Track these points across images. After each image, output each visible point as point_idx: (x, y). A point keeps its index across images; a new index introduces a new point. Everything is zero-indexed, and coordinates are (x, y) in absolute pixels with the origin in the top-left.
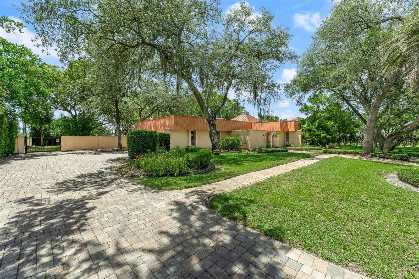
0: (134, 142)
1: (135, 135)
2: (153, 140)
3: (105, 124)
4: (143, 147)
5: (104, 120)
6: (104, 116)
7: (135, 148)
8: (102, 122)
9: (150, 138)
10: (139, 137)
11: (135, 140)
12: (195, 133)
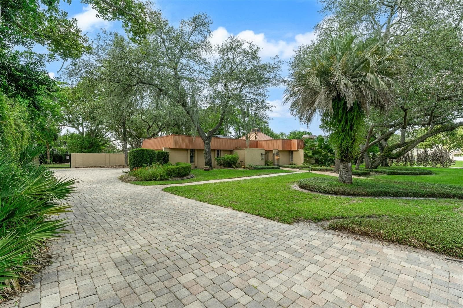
0: (134, 158)
1: (134, 153)
2: (151, 157)
3: (113, 141)
4: (141, 162)
5: (112, 137)
6: (112, 132)
7: (135, 163)
8: (110, 139)
9: (147, 155)
10: (138, 154)
11: (134, 157)
12: (195, 151)
